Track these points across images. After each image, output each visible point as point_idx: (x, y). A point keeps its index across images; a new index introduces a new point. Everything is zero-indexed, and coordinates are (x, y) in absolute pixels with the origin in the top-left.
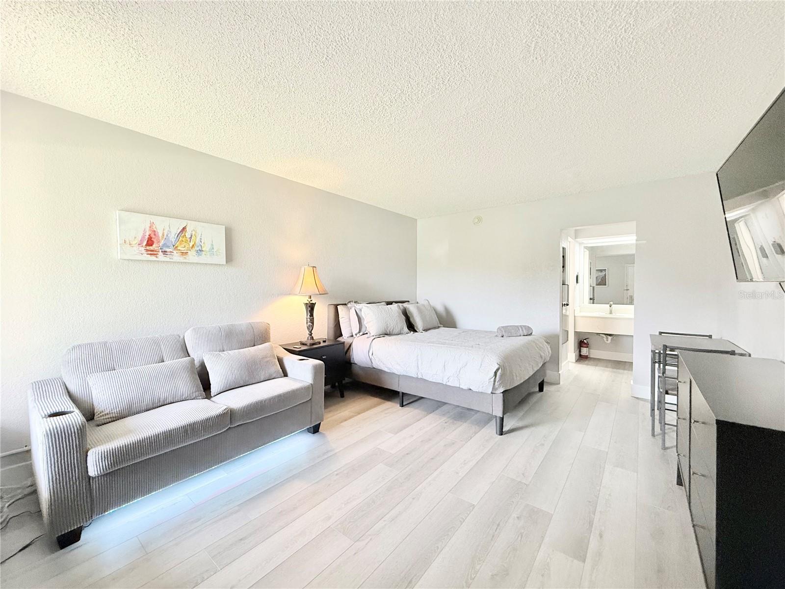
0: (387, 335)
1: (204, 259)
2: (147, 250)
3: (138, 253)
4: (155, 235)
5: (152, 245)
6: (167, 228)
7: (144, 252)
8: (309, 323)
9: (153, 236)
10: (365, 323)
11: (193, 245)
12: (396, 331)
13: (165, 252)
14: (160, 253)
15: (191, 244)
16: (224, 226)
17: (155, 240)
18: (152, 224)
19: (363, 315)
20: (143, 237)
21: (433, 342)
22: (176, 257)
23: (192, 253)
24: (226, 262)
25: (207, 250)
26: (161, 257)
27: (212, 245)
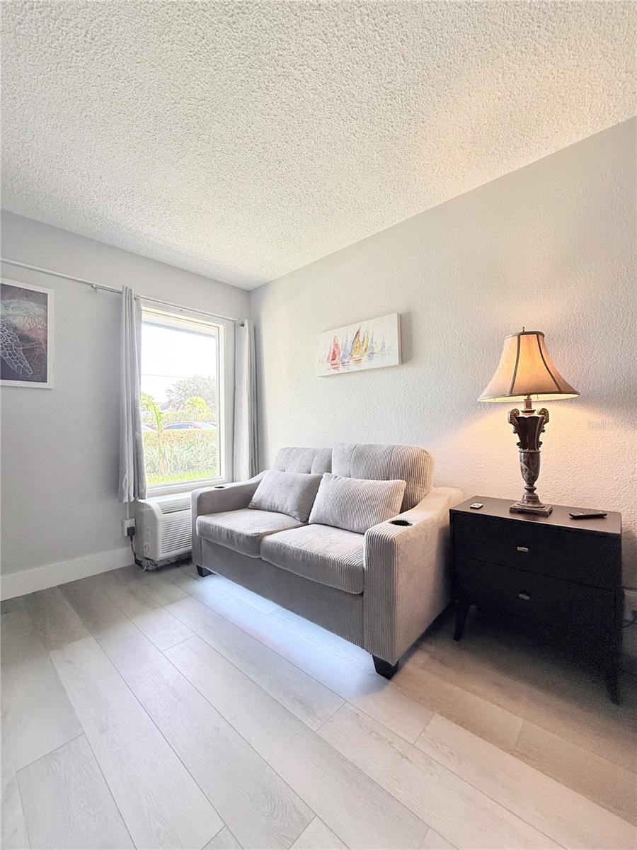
1: (376, 362)
2: (332, 365)
3: (326, 369)
4: (337, 348)
5: (335, 359)
6: (346, 338)
7: (330, 367)
9: (335, 349)
11: (365, 349)
13: (343, 364)
14: (341, 366)
15: (365, 347)
16: (396, 314)
17: (337, 353)
18: (335, 338)
20: (330, 353)
22: (353, 367)
23: (365, 358)
24: (400, 363)
25: (379, 350)
26: (342, 370)
27: (384, 343)
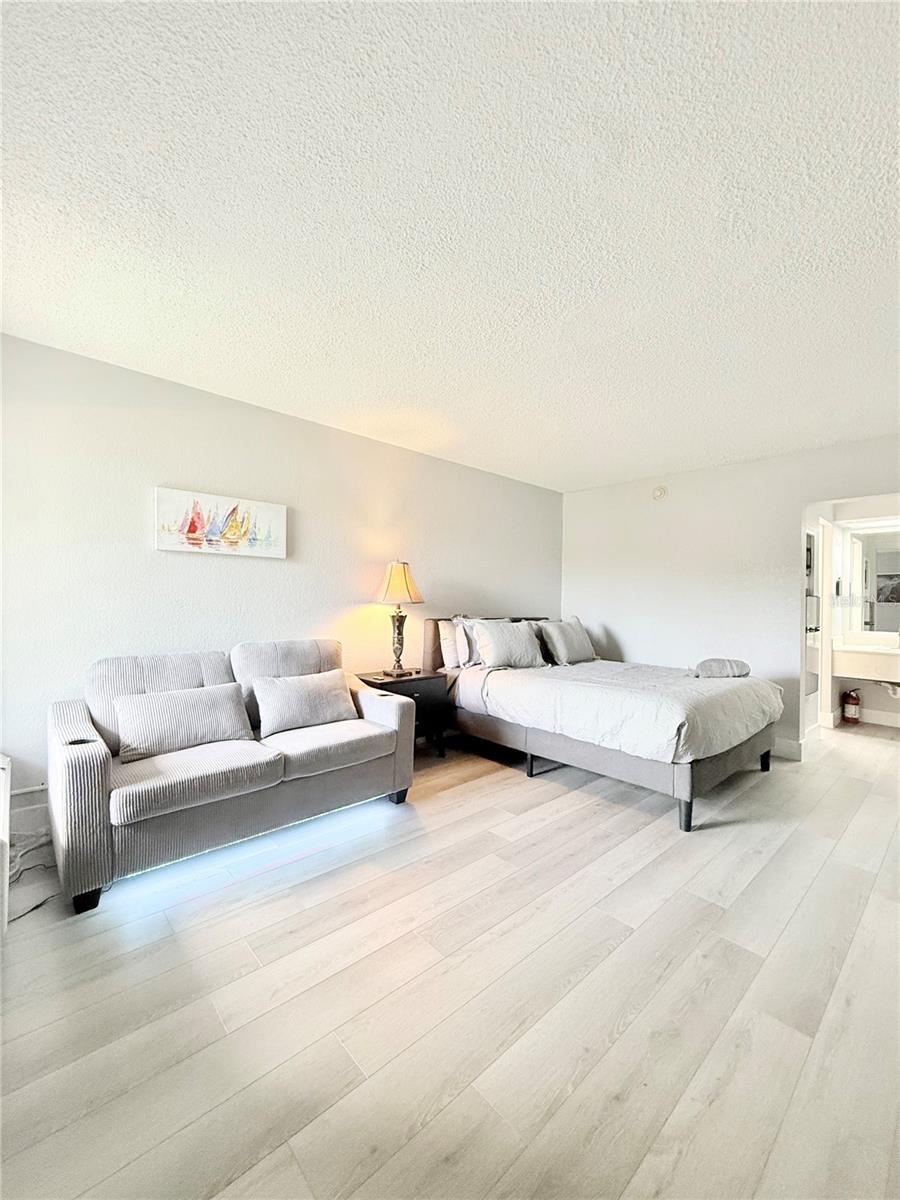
0: (511, 666)
2: (189, 539)
3: (180, 541)
4: (199, 518)
5: (194, 532)
6: (214, 509)
7: (185, 540)
8: (397, 645)
9: (196, 519)
10: (478, 647)
11: (245, 532)
12: (525, 662)
13: (210, 541)
14: (205, 543)
15: (243, 530)
16: (285, 507)
17: (198, 525)
18: (196, 504)
19: (474, 635)
20: (185, 520)
21: (581, 680)
22: (224, 548)
23: (243, 543)
25: (263, 538)
26: (205, 547)
27: (269, 532)
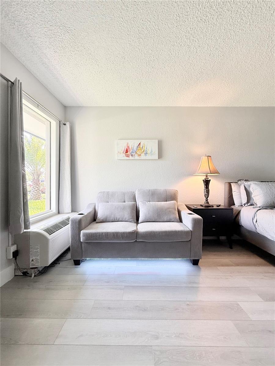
1: (148, 157)
3: (123, 156)
4: (129, 148)
5: (127, 153)
6: (133, 144)
7: (125, 156)
8: (206, 193)
9: (128, 148)
11: (143, 151)
13: (132, 155)
16: (157, 140)
17: (129, 151)
18: (128, 143)
19: (250, 189)
20: (125, 149)
22: (136, 157)
23: (143, 155)
24: (158, 158)
25: (150, 152)
26: (131, 157)
27: (152, 150)
